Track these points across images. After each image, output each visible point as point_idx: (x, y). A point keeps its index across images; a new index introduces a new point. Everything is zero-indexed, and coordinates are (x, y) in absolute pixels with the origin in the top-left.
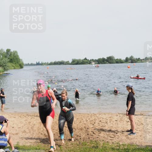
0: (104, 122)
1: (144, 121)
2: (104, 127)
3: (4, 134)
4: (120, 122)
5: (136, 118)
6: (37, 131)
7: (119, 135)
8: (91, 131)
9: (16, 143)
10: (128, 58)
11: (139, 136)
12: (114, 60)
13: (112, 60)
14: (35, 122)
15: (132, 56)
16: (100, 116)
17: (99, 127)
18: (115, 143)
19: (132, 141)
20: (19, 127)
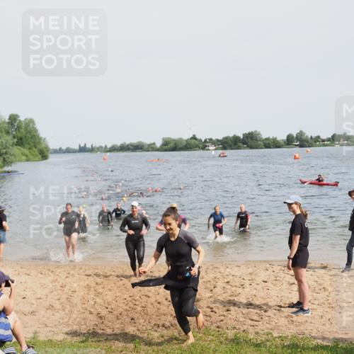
0: (237, 284)
1: (328, 283)
2: (236, 296)
3: (2, 314)
4: (274, 285)
5: (311, 275)
6: (80, 307)
7: (272, 316)
8: (206, 306)
9: (31, 335)
10: (293, 137)
11: (317, 317)
12: (260, 140)
13: (256, 140)
14: (75, 285)
15: (301, 132)
16: (228, 270)
17: (225, 295)
18: (262, 332)
19: (302, 328)
20: (39, 296)
